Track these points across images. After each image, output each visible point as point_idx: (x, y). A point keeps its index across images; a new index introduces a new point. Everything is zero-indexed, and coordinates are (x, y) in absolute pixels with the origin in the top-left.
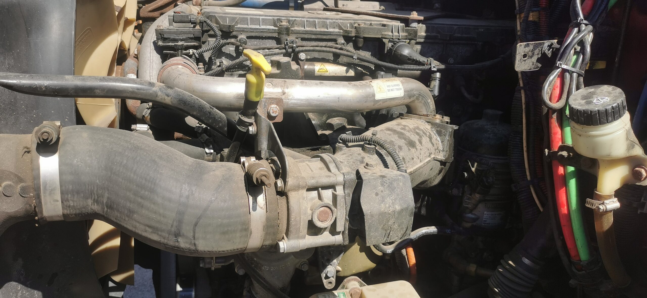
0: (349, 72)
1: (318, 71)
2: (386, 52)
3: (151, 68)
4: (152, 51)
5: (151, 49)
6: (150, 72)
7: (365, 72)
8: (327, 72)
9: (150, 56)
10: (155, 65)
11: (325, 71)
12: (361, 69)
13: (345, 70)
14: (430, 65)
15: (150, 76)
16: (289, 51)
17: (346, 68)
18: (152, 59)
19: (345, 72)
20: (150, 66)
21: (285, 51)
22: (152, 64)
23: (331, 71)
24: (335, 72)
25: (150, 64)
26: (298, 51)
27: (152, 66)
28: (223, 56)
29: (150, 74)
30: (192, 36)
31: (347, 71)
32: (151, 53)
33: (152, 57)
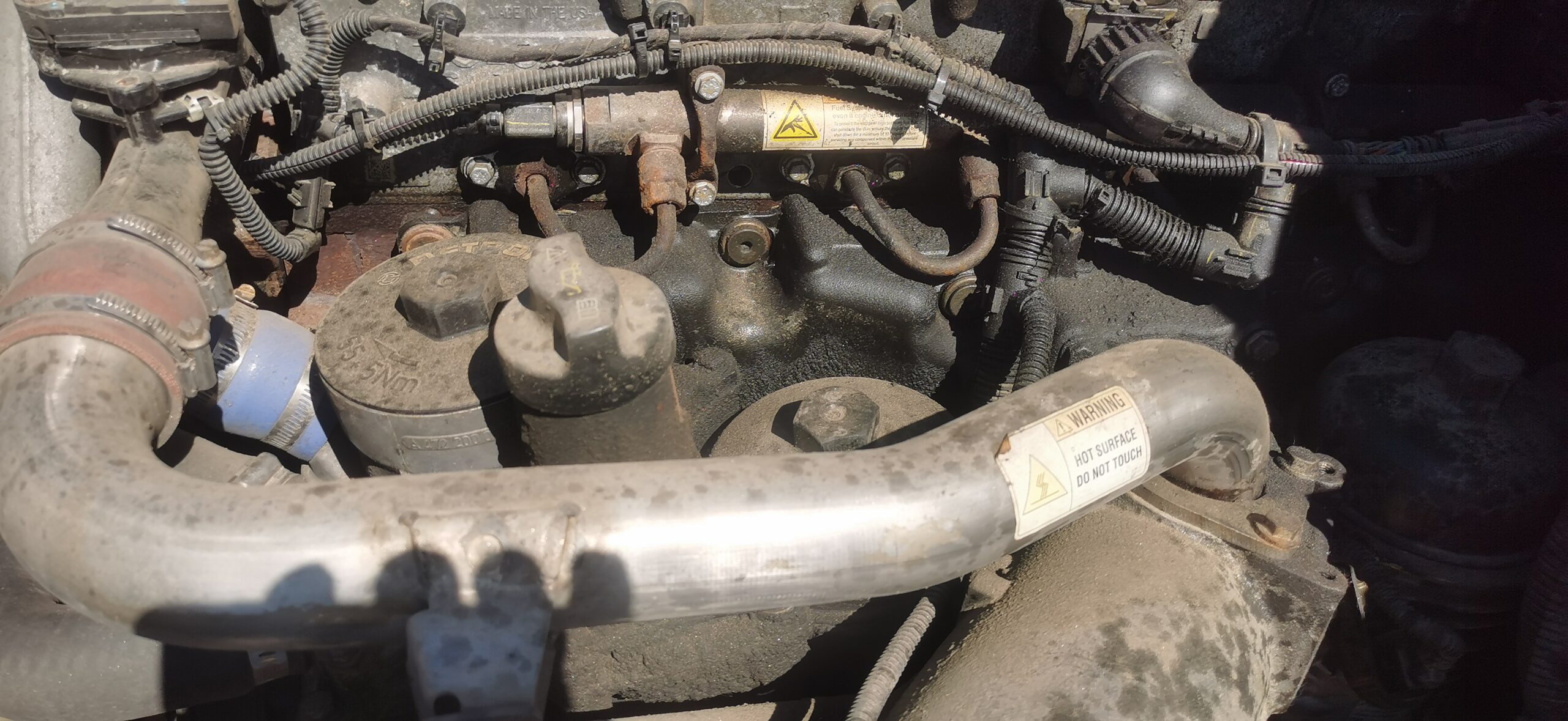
0: (906, 136)
1: (775, 137)
2: (1069, 57)
3: (27, 176)
4: (26, 85)
5: (21, 78)
6: (22, 199)
7: (972, 133)
8: (815, 136)
9: (21, 113)
10: (44, 158)
11: (804, 134)
12: (956, 120)
13: (890, 126)
14: (1260, 152)
15: (23, 218)
16: (650, 59)
17: (894, 118)
18: (27, 128)
19: (890, 135)
20: (21, 168)
21: (633, 61)
22: (31, 155)
23: (829, 135)
24: (847, 138)
25: (22, 159)
26: (692, 62)
27: (32, 167)
28: (371, 63)
29: (23, 210)
30: (191, 36)
31: (898, 132)
32: (20, 97)
33: (27, 120)
